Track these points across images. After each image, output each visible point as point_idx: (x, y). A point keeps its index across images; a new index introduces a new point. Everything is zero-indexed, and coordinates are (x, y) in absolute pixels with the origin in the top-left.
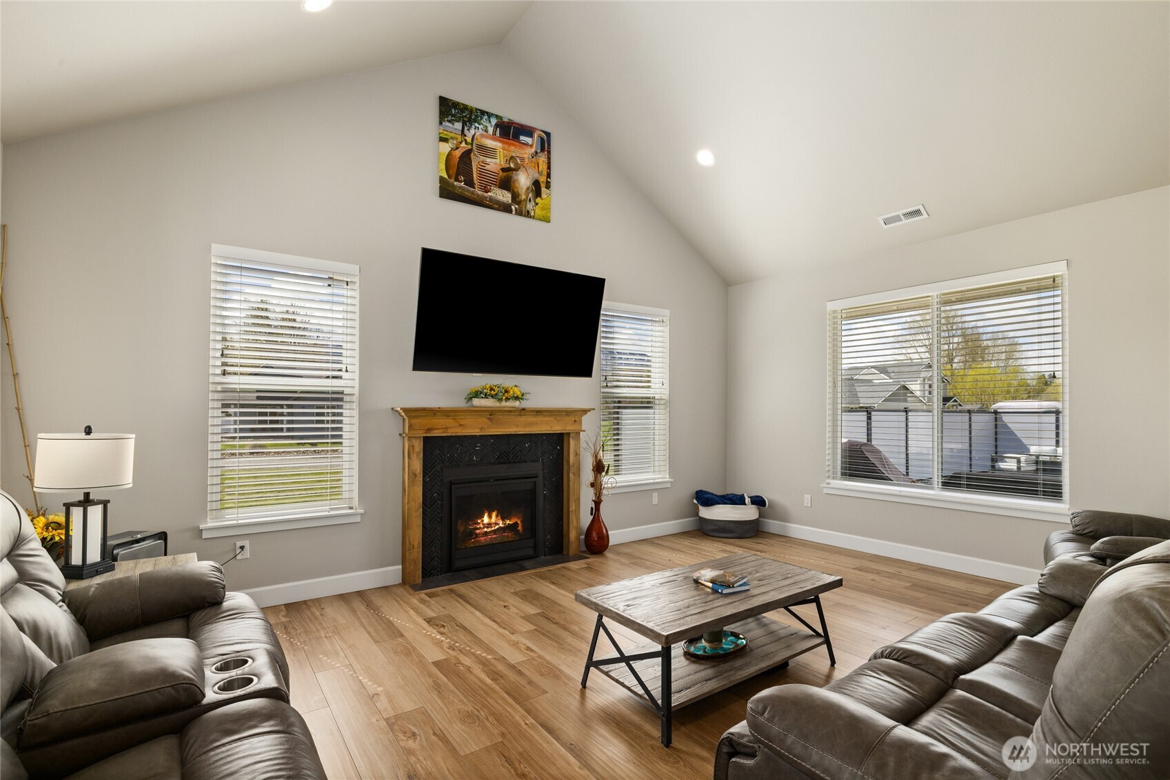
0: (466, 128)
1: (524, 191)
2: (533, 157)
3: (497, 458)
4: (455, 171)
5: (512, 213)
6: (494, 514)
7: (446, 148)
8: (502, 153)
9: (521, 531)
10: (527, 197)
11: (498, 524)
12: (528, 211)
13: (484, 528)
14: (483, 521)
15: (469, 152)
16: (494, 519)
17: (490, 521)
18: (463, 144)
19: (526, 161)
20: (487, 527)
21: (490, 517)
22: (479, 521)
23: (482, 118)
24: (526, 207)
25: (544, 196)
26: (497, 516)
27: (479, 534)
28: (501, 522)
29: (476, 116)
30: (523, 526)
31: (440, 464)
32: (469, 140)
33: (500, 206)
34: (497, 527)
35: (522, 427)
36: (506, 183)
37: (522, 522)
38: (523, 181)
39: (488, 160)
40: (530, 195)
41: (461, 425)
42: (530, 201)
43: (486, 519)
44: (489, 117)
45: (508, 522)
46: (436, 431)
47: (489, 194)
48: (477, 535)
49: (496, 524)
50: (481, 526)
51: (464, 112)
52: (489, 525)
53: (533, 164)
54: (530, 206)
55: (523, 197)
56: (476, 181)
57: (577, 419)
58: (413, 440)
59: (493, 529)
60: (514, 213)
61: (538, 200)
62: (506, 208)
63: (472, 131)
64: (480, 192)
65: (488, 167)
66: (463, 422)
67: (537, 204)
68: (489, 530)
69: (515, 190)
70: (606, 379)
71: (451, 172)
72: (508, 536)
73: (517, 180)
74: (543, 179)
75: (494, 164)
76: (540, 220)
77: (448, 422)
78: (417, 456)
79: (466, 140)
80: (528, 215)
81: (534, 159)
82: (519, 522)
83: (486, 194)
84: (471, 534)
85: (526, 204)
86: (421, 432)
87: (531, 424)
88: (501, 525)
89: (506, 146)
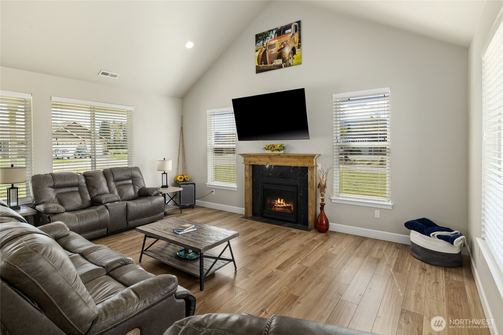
0: (264, 42)
1: (288, 55)
2: (291, 37)
3: (279, 175)
4: (260, 61)
5: (282, 68)
6: (282, 200)
7: (258, 53)
8: (278, 44)
9: (293, 210)
10: (289, 58)
11: (284, 205)
12: (290, 64)
13: (278, 205)
14: (277, 202)
15: (265, 50)
16: (282, 202)
17: (280, 203)
18: (263, 48)
19: (289, 41)
20: (279, 205)
21: (280, 201)
22: (276, 201)
23: (270, 34)
24: (289, 62)
25: (297, 53)
26: (283, 201)
27: (276, 206)
28: (285, 204)
29: (268, 34)
30: (294, 208)
31: (258, 175)
32: (265, 46)
33: (277, 67)
34: (283, 206)
35: (283, 163)
36: (280, 56)
37: (293, 206)
38: (287, 51)
39: (272, 50)
40: (291, 55)
41: (260, 161)
42: (290, 59)
43: (279, 201)
44: (272, 31)
45: (288, 205)
46: (252, 163)
47: (273, 64)
48: (275, 207)
49: (283, 204)
50: (277, 203)
51: (263, 36)
52: (280, 204)
53: (292, 41)
54: (290, 61)
55: (287, 58)
56: (268, 61)
57: (311, 160)
58: (246, 165)
59: (281, 206)
60: (283, 67)
61: (295, 56)
62: (280, 67)
63: (266, 42)
64: (269, 65)
65: (272, 53)
66: (261, 159)
67: (294, 58)
68: (280, 206)
69: (284, 57)
70: (337, 138)
71: (259, 62)
72: (287, 210)
73: (284, 52)
74: (297, 45)
75: (274, 51)
76: (295, 65)
77: (255, 159)
78: (247, 171)
79: (264, 47)
80: (290, 65)
81: (292, 38)
82: (292, 206)
83: (272, 65)
84: (273, 205)
85: (289, 61)
86: (247, 162)
87: (288, 161)
88: (285, 205)
89: (279, 40)
